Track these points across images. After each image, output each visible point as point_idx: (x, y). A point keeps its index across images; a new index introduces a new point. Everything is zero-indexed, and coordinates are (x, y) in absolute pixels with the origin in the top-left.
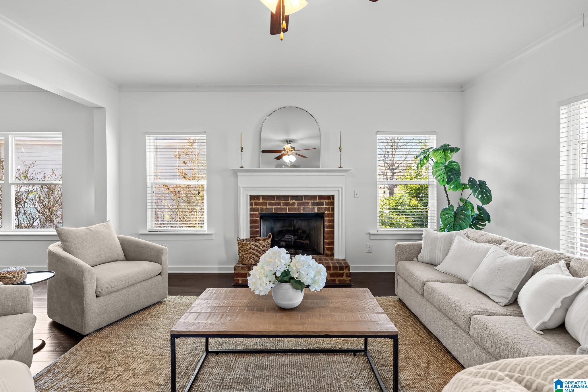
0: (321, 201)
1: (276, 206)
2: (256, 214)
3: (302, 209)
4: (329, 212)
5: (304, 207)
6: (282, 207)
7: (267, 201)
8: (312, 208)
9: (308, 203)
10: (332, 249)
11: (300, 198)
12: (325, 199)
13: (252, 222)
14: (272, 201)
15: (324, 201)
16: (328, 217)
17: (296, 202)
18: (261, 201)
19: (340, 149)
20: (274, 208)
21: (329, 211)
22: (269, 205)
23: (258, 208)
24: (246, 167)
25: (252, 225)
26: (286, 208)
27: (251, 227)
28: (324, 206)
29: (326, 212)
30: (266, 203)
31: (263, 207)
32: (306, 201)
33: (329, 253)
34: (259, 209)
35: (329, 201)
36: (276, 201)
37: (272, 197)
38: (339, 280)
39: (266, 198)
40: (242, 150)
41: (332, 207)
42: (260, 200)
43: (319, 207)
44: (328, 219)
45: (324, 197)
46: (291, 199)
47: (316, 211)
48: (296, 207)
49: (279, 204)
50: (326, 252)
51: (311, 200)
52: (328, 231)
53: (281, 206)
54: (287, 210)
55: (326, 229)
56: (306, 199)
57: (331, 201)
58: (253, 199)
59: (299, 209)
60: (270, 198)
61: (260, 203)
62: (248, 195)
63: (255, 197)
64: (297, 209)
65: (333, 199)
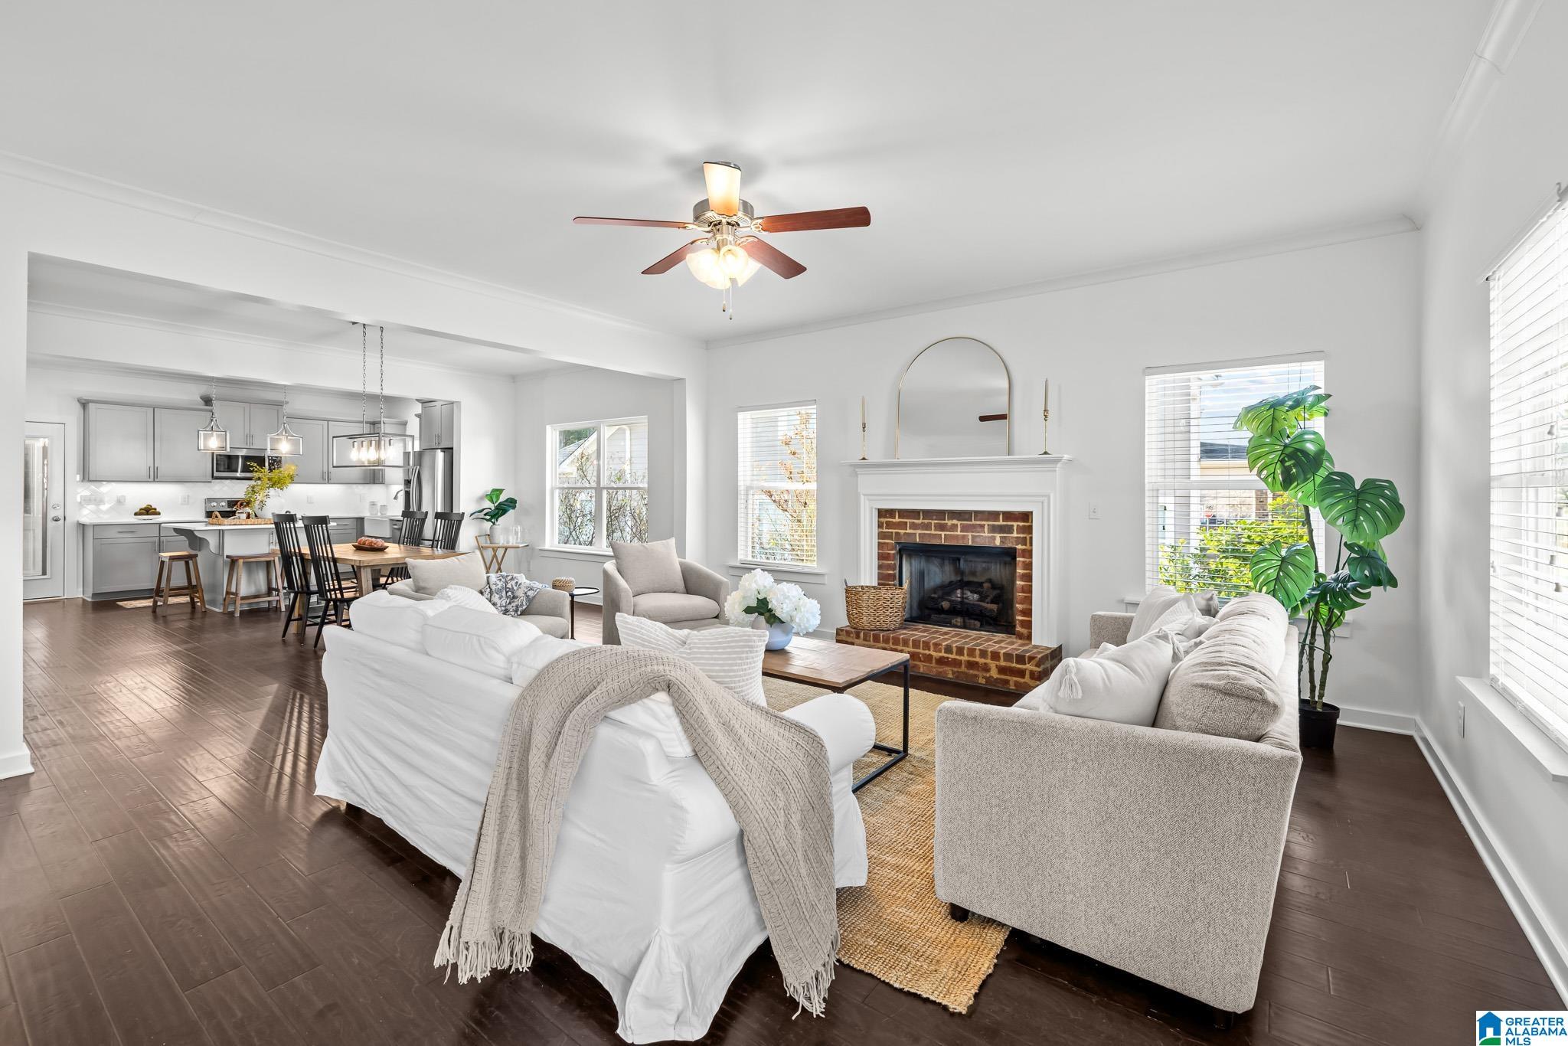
0: (1009, 523)
1: (922, 529)
2: (888, 543)
3: (970, 537)
4: (1024, 547)
5: (974, 534)
6: (933, 532)
7: (908, 521)
8: (987, 537)
9: (983, 526)
10: (1028, 625)
11: (967, 516)
12: (1016, 520)
13: (881, 557)
14: (915, 521)
15: (1015, 524)
16: (1023, 557)
17: (959, 523)
18: (897, 520)
19: (1045, 416)
20: (920, 534)
21: (1026, 545)
22: (910, 529)
23: (892, 533)
24: (871, 459)
25: (881, 562)
26: (941, 535)
27: (880, 567)
28: (1015, 535)
29: (1019, 547)
30: (906, 523)
31: (900, 531)
32: (978, 523)
33: (1024, 631)
35: (1023, 524)
36: (923, 521)
37: (914, 513)
38: (1016, 684)
39: (905, 514)
40: (864, 428)
41: (1028, 537)
42: (892, 518)
43: (1005, 535)
44: (1023, 562)
45: (1015, 515)
46: (950, 518)
47: (998, 543)
48: (959, 533)
49: (927, 527)
50: (1019, 629)
51: (988, 520)
52: (1023, 586)
53: (931, 530)
54: (943, 538)
55: (1018, 583)
56: (979, 517)
57: (1029, 524)
58: (883, 516)
59: (964, 537)
60: (912, 514)
61: (895, 523)
62: (873, 508)
63: (887, 513)
64: (960, 538)
65: (1031, 521)
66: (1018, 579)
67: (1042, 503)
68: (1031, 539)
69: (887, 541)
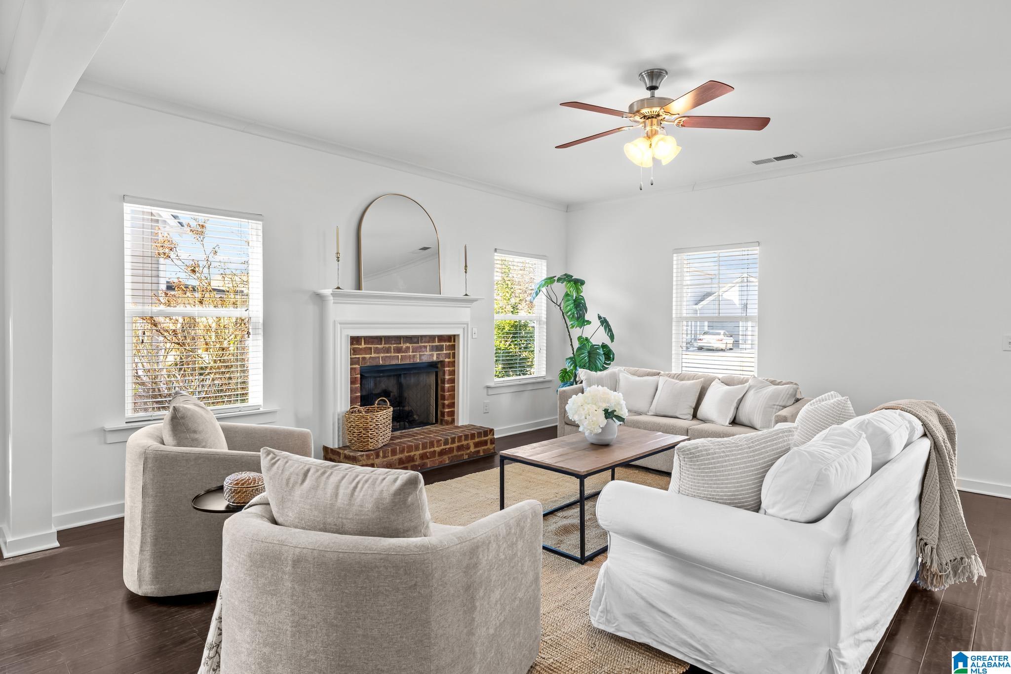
0: (441, 344)
1: (384, 352)
2: (357, 368)
3: (418, 356)
4: (449, 360)
5: (420, 353)
6: (393, 354)
7: (372, 346)
8: (428, 355)
9: (425, 347)
10: (452, 414)
11: (415, 340)
12: (445, 341)
13: (353, 381)
14: (378, 346)
15: (444, 344)
16: (449, 367)
17: (410, 345)
18: (363, 346)
19: (466, 269)
20: (382, 357)
21: (450, 358)
22: (374, 353)
23: (359, 358)
25: (353, 386)
26: (398, 356)
27: (352, 391)
28: (445, 352)
29: (447, 360)
30: (371, 348)
31: (366, 356)
32: (423, 344)
33: (449, 419)
34: (361, 359)
35: (450, 344)
36: (385, 346)
37: (378, 339)
39: (370, 341)
40: (339, 258)
41: (453, 353)
42: (361, 344)
43: (439, 352)
44: (449, 370)
45: (444, 337)
46: (405, 342)
47: (435, 358)
48: (411, 354)
49: (388, 350)
50: (446, 418)
51: (429, 342)
53: (391, 352)
54: (400, 358)
55: (446, 385)
56: (424, 340)
57: (452, 343)
58: (352, 344)
59: (414, 356)
60: (376, 340)
61: (361, 349)
62: (348, 335)
63: (355, 340)
64: (412, 357)
65: (454, 341)
66: (446, 383)
67: (464, 329)
68: (454, 354)
69: (354, 366)
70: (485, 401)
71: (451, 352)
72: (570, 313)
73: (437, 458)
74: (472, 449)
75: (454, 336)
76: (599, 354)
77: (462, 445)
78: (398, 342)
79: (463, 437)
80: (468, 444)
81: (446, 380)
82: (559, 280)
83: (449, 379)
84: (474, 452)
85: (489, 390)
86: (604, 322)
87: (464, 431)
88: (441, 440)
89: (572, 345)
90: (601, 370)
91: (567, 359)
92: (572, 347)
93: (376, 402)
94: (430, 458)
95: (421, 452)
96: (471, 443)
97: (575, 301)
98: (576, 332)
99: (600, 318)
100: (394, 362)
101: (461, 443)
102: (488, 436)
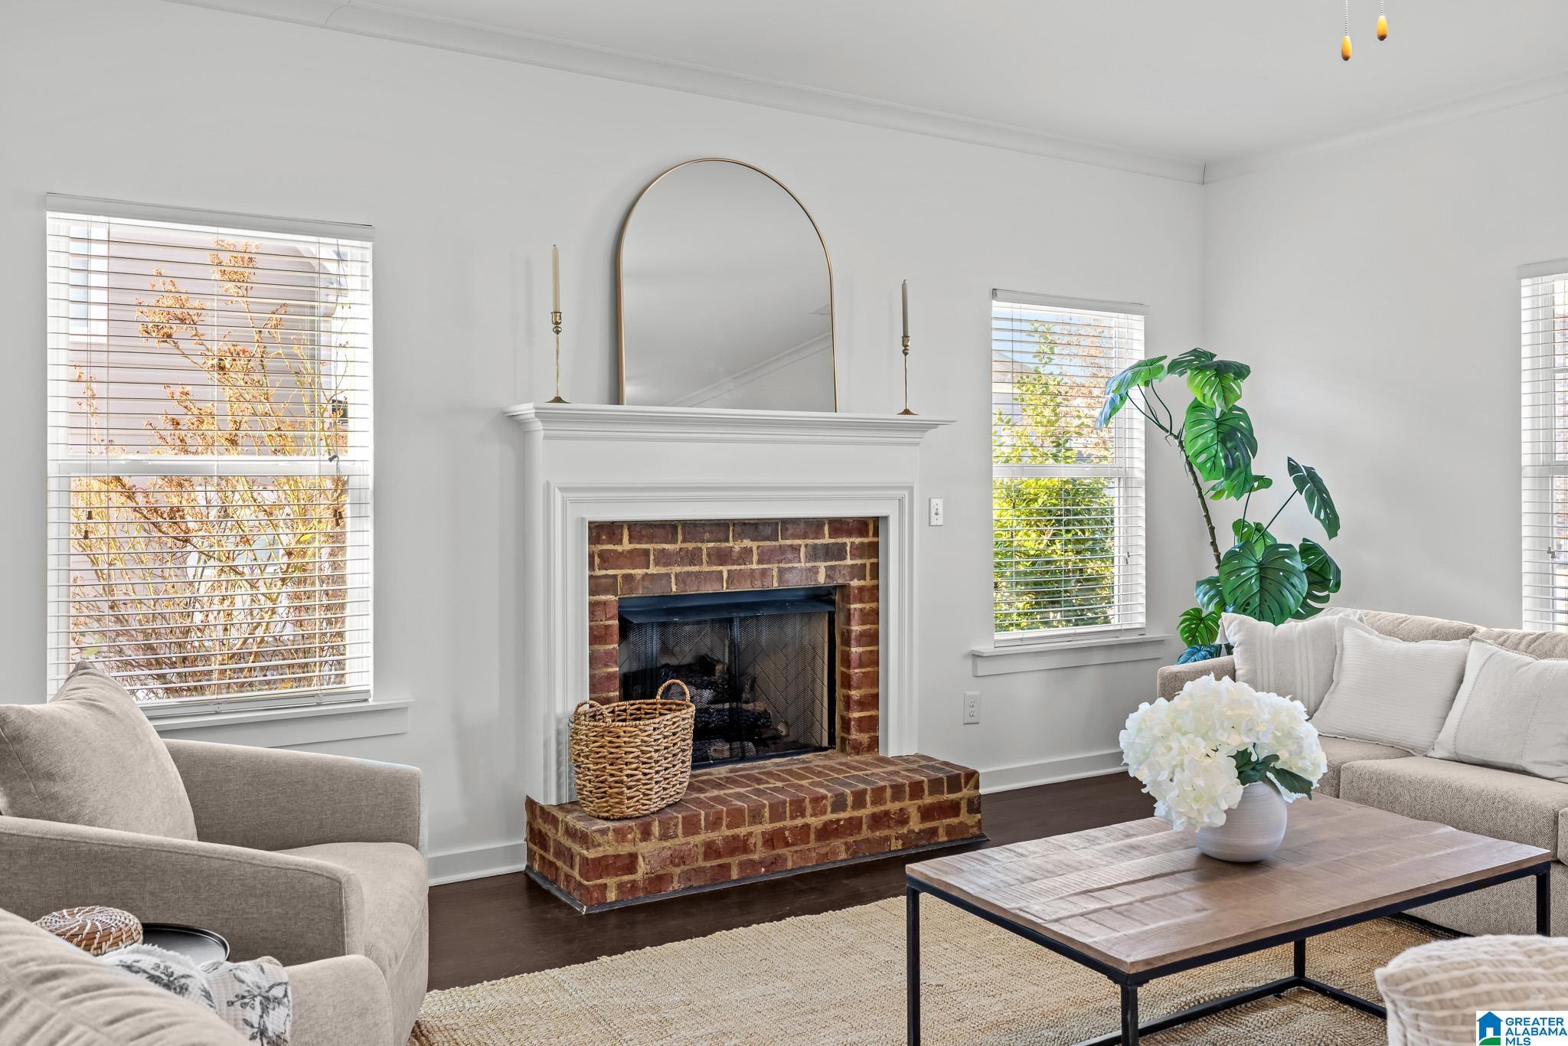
0: (840, 540)
1: (681, 563)
2: (609, 602)
3: (775, 573)
4: (862, 583)
5: (781, 565)
6: (706, 568)
7: (650, 546)
8: (807, 570)
9: (796, 549)
10: (871, 724)
11: (768, 531)
12: (850, 534)
13: (596, 636)
14: (667, 546)
15: (848, 541)
16: (861, 601)
17: (754, 545)
18: (626, 546)
19: (905, 346)
20: (677, 575)
21: (864, 578)
22: (657, 564)
23: (615, 577)
25: (596, 647)
26: (721, 572)
27: (594, 660)
28: (849, 562)
29: (855, 583)
30: (646, 552)
31: (632, 572)
32: (789, 542)
33: (864, 737)
34: (619, 579)
35: (865, 540)
36: (684, 545)
37: (668, 529)
39: (644, 532)
40: (556, 325)
41: (872, 564)
42: (620, 542)
43: (833, 563)
44: (861, 610)
45: (849, 523)
46: (739, 537)
47: (821, 579)
48: (754, 566)
49: (693, 557)
50: (855, 735)
51: (805, 536)
52: (861, 655)
53: (701, 563)
54: (724, 579)
55: (853, 650)
56: (790, 532)
57: (871, 539)
58: (594, 539)
59: (764, 573)
60: (660, 532)
61: (622, 553)
62: (583, 519)
63: (602, 531)
64: (757, 576)
65: (876, 534)
66: (853, 642)
67: (901, 501)
68: (875, 568)
69: (603, 598)
70: (969, 693)
71: (868, 562)
72: (1203, 457)
73: (813, 844)
74: (915, 824)
75: (876, 520)
76: (1290, 571)
77: (887, 813)
78: (721, 535)
79: (889, 793)
80: (901, 810)
81: (853, 635)
82: (1174, 366)
83: (862, 634)
84: (921, 831)
85: (979, 662)
86: (1308, 482)
87: (897, 773)
88: (824, 797)
89: (1214, 544)
90: (1298, 616)
91: (1199, 584)
92: (1216, 550)
93: (660, 691)
94: (793, 845)
95: (768, 827)
96: (911, 807)
97: (1219, 423)
98: (1228, 509)
99: (1293, 468)
100: (709, 588)
101: (882, 808)
102: (960, 790)
